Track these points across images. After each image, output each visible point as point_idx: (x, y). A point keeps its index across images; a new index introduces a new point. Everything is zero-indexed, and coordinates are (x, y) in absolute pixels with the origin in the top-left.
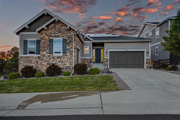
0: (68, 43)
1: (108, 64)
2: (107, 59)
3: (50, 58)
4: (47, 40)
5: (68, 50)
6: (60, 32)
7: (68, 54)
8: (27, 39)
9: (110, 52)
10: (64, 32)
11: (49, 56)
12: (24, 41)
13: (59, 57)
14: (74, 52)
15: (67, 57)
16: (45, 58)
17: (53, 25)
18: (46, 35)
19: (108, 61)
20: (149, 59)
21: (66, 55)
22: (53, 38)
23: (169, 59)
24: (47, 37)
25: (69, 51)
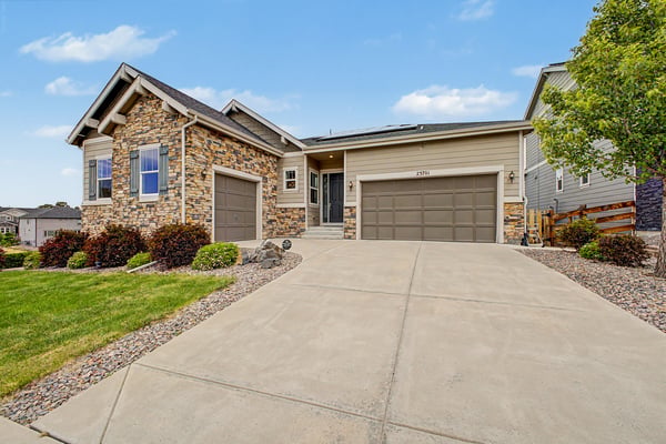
0: (171, 160)
1: (355, 224)
2: (351, 209)
3: (133, 210)
4: (126, 154)
5: (172, 182)
6: (153, 128)
7: (171, 194)
8: (97, 158)
9: (361, 182)
10: (162, 123)
11: (130, 203)
12: (91, 161)
13: (151, 206)
14: (187, 185)
15: (168, 205)
16: (121, 209)
17: (138, 106)
18: (125, 140)
19: (354, 216)
20: (518, 204)
21: (167, 199)
22: (139, 148)
23: (633, 204)
24: (124, 145)
25: (173, 186)
